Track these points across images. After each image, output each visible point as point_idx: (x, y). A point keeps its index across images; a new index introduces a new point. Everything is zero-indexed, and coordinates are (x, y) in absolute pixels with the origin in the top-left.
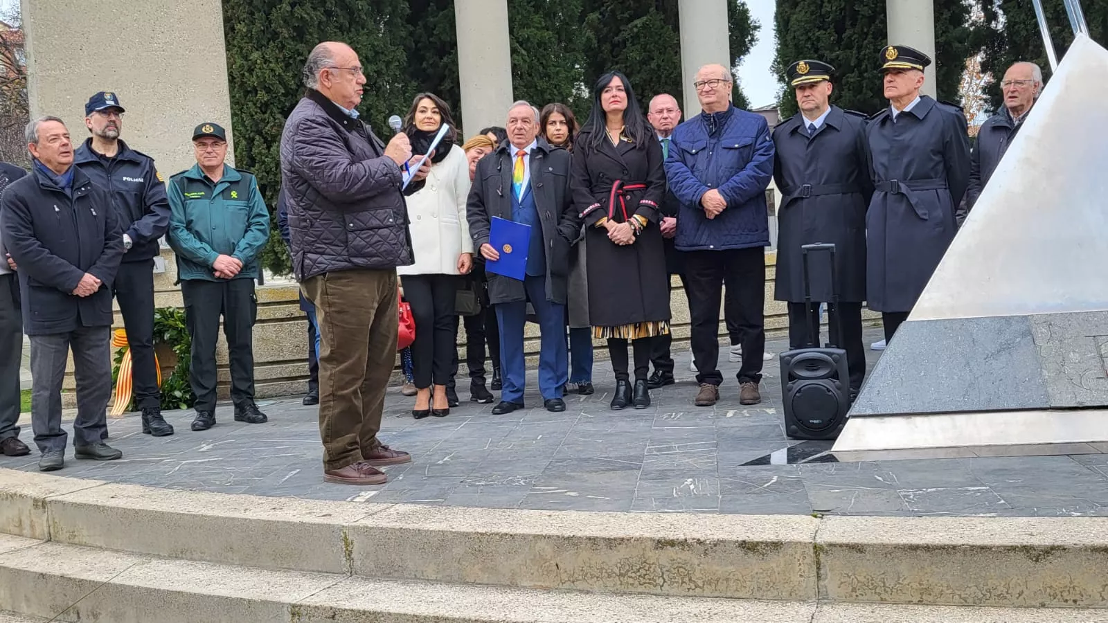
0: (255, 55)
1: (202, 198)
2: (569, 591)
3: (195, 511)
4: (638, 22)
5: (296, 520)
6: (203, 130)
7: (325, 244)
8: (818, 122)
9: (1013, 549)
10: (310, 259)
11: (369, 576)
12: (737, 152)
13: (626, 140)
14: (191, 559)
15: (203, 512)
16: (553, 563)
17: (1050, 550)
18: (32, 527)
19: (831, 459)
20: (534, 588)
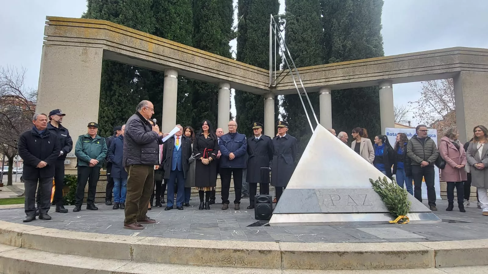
0: (106, 108)
1: (89, 143)
2: (205, 266)
3: (78, 238)
4: (206, 113)
5: (114, 242)
6: (91, 124)
7: (134, 156)
8: (259, 138)
9: (335, 252)
10: (129, 160)
11: (138, 261)
12: (238, 143)
13: (209, 137)
14: (74, 255)
15: (80, 238)
16: (201, 257)
17: (344, 253)
18: (15, 242)
19: (269, 225)
20: (194, 265)
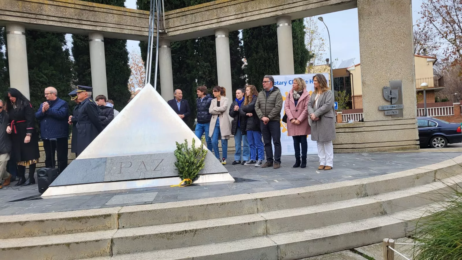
17: (26, 222)
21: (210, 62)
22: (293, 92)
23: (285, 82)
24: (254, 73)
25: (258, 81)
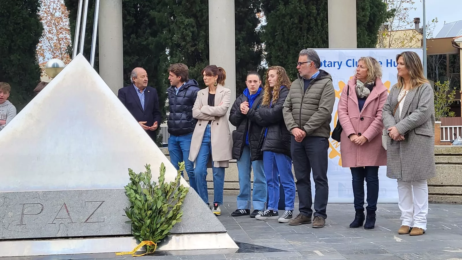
21: (195, 16)
22: (356, 83)
23: (338, 62)
24: (279, 42)
25: (286, 57)
